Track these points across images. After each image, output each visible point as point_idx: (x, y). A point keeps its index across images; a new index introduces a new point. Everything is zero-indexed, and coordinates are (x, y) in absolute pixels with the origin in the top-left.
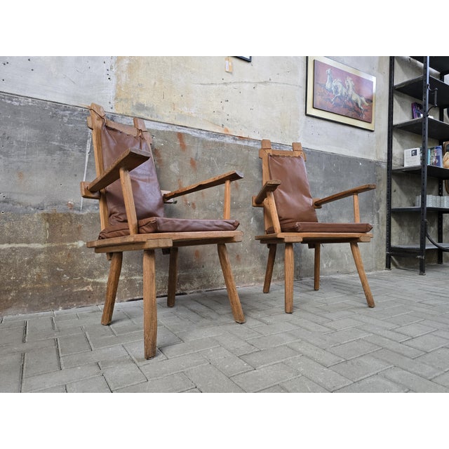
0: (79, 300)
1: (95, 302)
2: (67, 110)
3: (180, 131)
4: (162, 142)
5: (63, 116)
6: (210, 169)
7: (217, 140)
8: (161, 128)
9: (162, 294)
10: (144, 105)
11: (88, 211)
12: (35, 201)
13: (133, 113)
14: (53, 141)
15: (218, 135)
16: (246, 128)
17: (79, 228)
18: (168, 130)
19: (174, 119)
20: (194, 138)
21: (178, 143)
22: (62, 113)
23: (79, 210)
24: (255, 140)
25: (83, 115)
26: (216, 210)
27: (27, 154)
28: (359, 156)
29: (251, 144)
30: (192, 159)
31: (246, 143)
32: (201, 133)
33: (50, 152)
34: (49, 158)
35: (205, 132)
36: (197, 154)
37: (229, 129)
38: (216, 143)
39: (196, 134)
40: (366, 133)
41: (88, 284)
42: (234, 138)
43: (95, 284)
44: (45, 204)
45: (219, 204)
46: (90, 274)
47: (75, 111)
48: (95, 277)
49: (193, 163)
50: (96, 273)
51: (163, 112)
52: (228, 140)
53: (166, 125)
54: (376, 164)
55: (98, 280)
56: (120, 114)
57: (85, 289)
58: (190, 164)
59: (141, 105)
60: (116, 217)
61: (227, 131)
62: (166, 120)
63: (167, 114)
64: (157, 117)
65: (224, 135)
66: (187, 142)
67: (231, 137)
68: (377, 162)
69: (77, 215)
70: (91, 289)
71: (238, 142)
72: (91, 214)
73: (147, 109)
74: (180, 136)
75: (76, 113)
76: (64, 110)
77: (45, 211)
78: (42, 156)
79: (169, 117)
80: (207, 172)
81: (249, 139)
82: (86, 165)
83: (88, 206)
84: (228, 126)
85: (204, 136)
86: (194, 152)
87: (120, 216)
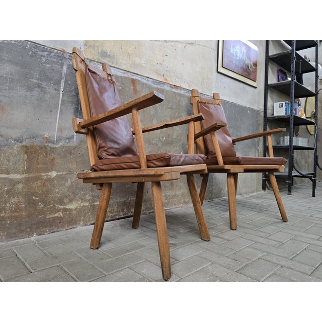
0: (51, 226)
1: (64, 227)
2: (45, 51)
3: (133, 77)
5: (42, 56)
6: (153, 111)
7: (159, 87)
8: (119, 74)
9: (117, 217)
10: (107, 53)
12: (15, 134)
13: (98, 59)
14: (33, 78)
15: (160, 83)
16: (179, 79)
17: (53, 160)
18: (125, 75)
19: (129, 67)
20: (143, 84)
21: (132, 88)
22: (40, 53)
23: (54, 144)
24: (185, 89)
25: (59, 56)
26: (157, 145)
27: (9, 89)
28: (248, 106)
29: (182, 92)
31: (178, 91)
32: (148, 80)
33: (30, 89)
34: (28, 94)
35: (151, 80)
37: (168, 79)
38: (158, 89)
39: (145, 81)
40: (252, 89)
41: (59, 211)
42: (171, 86)
43: (65, 210)
44: (25, 137)
45: (160, 140)
46: (61, 202)
47: (52, 52)
48: (65, 204)
50: (66, 200)
51: (121, 61)
52: (167, 88)
53: (123, 72)
54: (258, 112)
55: (67, 207)
56: (89, 59)
57: (56, 215)
59: (105, 52)
60: (105, 151)
61: (166, 80)
62: (124, 67)
63: (124, 62)
64: (117, 64)
65: (164, 83)
66: (138, 87)
67: (169, 85)
68: (258, 111)
69: (51, 148)
70: (61, 215)
71: (174, 90)
72: (63, 147)
73: (109, 56)
74: (133, 81)
75: (52, 54)
76: (43, 51)
77: (24, 143)
78: (23, 92)
79: (125, 65)
80: (152, 113)
81: (181, 88)
82: (60, 103)
83: (60, 140)
84: (167, 76)
85: (150, 83)
87: (109, 150)
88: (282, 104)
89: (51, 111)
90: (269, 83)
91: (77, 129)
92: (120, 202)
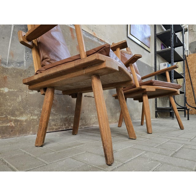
0: (4, 133)
1: (16, 134)
3: (71, 27)
7: (90, 38)
9: (61, 130)
11: (12, 66)
16: (103, 35)
17: (5, 78)
21: (70, 34)
23: (6, 65)
30: (77, 46)
41: (11, 121)
42: (98, 39)
43: (16, 121)
46: (13, 114)
48: (16, 116)
50: (17, 113)
52: (95, 40)
55: (18, 119)
57: (9, 124)
58: (76, 48)
60: (48, 61)
66: (75, 35)
68: (152, 67)
69: (3, 68)
70: (13, 125)
71: (100, 42)
72: (15, 69)
81: (105, 42)
82: (12, 33)
83: (12, 63)
88: (165, 64)
89: (4, 38)
90: (157, 50)
91: (22, 40)
92: (62, 118)
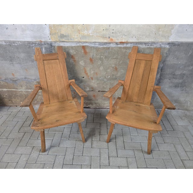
2: (33, 44)
3: (83, 45)
4: (75, 52)
5: (33, 46)
6: (101, 62)
7: (105, 46)
8: (73, 45)
10: (64, 35)
12: (33, 78)
13: (59, 40)
14: (32, 57)
15: (106, 43)
16: (126, 36)
18: (77, 45)
19: (79, 39)
20: (91, 47)
21: (83, 51)
22: (31, 45)
24: (131, 43)
25: (39, 45)
26: (103, 80)
27: (26, 63)
29: (129, 45)
30: (90, 58)
31: (125, 45)
32: (95, 44)
33: (33, 61)
34: (33, 63)
35: (98, 43)
36: (93, 55)
37: (113, 39)
38: (104, 48)
39: (93, 45)
42: (117, 44)
44: (36, 79)
45: (105, 78)
47: (36, 43)
49: (91, 60)
51: (74, 36)
52: (112, 45)
53: (76, 43)
56: (54, 42)
58: (89, 61)
59: (62, 35)
61: (112, 40)
62: (76, 40)
63: (76, 37)
64: (71, 39)
65: (110, 43)
66: (87, 50)
67: (115, 43)
71: (119, 46)
73: (65, 36)
74: (84, 47)
75: (37, 44)
76: (32, 44)
77: (37, 81)
78: (30, 63)
79: (77, 38)
80: (99, 63)
81: (127, 43)
84: (113, 37)
85: (97, 45)
86: (91, 55)
